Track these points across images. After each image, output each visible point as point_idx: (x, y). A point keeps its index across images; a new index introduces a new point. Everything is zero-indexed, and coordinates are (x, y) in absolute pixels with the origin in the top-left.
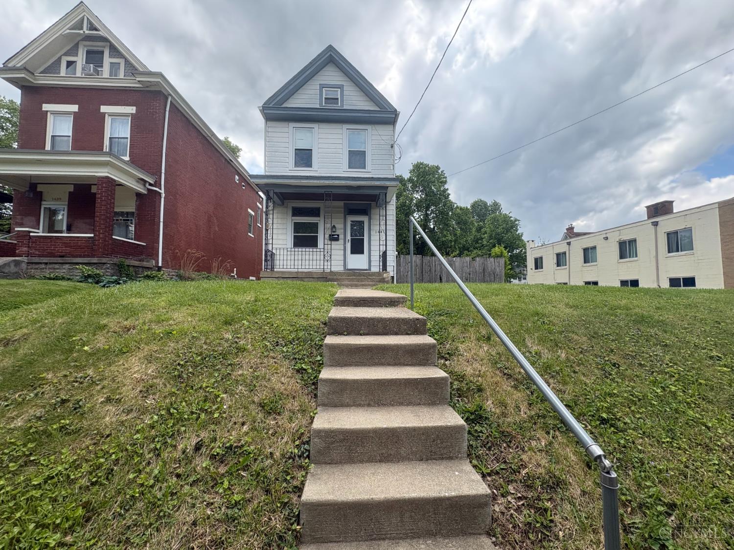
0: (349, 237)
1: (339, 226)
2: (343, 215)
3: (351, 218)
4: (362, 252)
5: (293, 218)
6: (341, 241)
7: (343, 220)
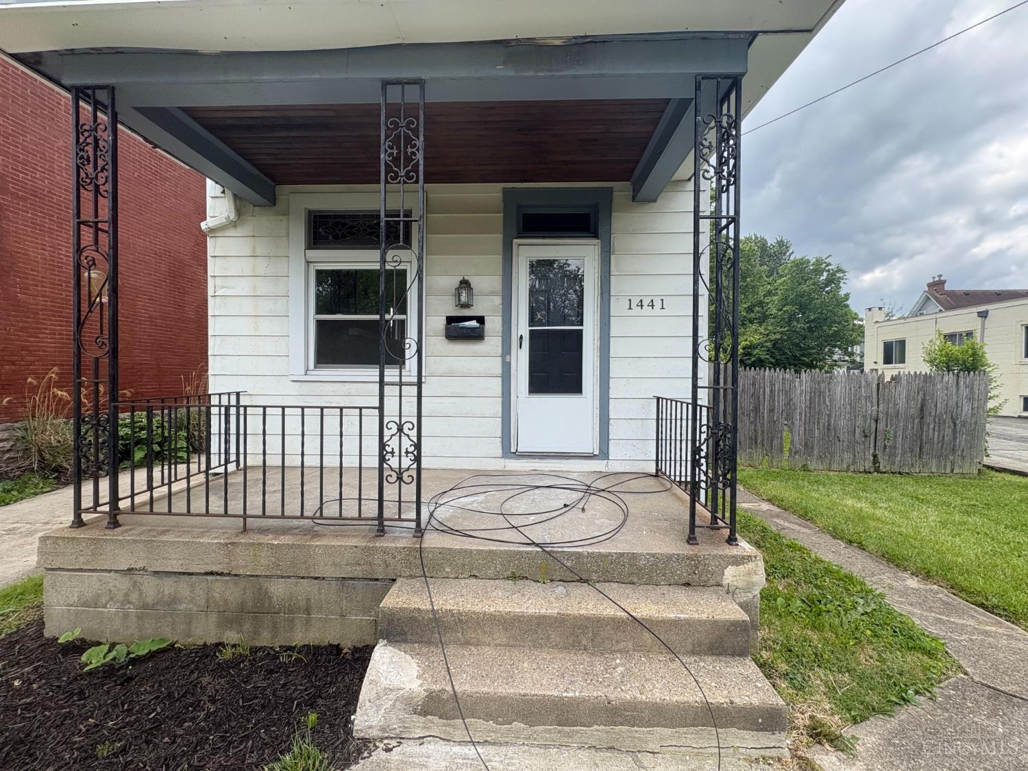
0: (522, 327)
1: (486, 283)
2: (499, 238)
3: (530, 251)
4: (575, 386)
5: (314, 254)
6: (492, 342)
7: (498, 259)
